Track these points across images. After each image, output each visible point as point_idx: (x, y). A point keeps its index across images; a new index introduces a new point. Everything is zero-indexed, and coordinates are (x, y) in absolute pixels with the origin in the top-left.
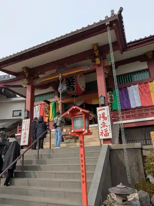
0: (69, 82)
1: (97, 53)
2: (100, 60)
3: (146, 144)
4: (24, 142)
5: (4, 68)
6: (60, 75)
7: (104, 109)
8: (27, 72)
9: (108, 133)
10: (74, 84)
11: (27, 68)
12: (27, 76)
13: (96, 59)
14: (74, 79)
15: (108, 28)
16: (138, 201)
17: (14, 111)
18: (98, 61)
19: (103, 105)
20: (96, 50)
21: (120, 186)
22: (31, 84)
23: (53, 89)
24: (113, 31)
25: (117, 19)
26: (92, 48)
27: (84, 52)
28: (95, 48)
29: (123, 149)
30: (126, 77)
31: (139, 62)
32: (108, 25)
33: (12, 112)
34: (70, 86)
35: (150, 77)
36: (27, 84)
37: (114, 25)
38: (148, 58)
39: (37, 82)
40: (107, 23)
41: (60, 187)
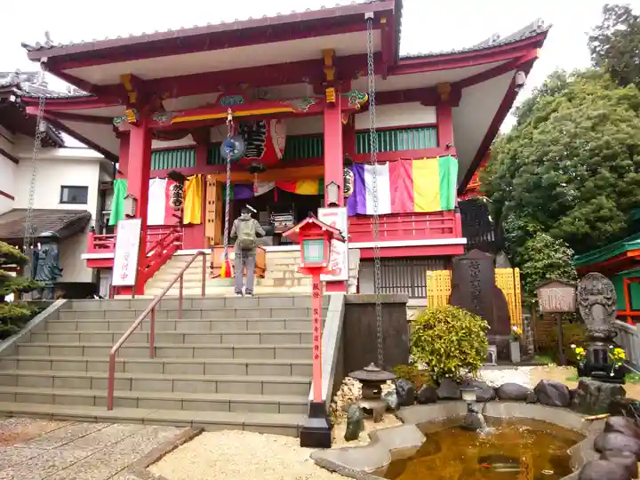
0: (250, 133)
1: (330, 75)
2: (336, 91)
3: (413, 297)
4: (124, 276)
5: (67, 71)
6: (230, 112)
7: (336, 214)
8: (133, 91)
9: (340, 270)
10: (263, 141)
11: (134, 79)
12: (133, 100)
13: (327, 90)
14: (264, 127)
15: (369, 24)
16: (395, 396)
17: (63, 187)
18: (331, 95)
19: (333, 205)
20: (329, 67)
21: (371, 367)
22: (144, 126)
23: (194, 140)
24: (378, 32)
25: (392, 10)
26: (319, 57)
27: (297, 62)
28: (328, 62)
29: (375, 304)
30: (385, 136)
31: (418, 104)
32: (370, 19)
33: (60, 189)
34: (252, 144)
35: (438, 145)
36: (133, 123)
37: (384, 21)
38: (439, 97)
39: (162, 120)
40: (369, 15)
41: (247, 374)
